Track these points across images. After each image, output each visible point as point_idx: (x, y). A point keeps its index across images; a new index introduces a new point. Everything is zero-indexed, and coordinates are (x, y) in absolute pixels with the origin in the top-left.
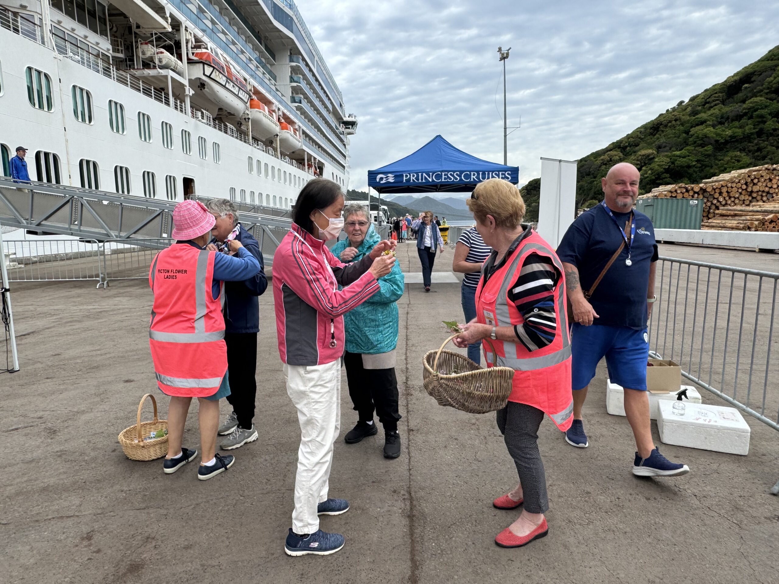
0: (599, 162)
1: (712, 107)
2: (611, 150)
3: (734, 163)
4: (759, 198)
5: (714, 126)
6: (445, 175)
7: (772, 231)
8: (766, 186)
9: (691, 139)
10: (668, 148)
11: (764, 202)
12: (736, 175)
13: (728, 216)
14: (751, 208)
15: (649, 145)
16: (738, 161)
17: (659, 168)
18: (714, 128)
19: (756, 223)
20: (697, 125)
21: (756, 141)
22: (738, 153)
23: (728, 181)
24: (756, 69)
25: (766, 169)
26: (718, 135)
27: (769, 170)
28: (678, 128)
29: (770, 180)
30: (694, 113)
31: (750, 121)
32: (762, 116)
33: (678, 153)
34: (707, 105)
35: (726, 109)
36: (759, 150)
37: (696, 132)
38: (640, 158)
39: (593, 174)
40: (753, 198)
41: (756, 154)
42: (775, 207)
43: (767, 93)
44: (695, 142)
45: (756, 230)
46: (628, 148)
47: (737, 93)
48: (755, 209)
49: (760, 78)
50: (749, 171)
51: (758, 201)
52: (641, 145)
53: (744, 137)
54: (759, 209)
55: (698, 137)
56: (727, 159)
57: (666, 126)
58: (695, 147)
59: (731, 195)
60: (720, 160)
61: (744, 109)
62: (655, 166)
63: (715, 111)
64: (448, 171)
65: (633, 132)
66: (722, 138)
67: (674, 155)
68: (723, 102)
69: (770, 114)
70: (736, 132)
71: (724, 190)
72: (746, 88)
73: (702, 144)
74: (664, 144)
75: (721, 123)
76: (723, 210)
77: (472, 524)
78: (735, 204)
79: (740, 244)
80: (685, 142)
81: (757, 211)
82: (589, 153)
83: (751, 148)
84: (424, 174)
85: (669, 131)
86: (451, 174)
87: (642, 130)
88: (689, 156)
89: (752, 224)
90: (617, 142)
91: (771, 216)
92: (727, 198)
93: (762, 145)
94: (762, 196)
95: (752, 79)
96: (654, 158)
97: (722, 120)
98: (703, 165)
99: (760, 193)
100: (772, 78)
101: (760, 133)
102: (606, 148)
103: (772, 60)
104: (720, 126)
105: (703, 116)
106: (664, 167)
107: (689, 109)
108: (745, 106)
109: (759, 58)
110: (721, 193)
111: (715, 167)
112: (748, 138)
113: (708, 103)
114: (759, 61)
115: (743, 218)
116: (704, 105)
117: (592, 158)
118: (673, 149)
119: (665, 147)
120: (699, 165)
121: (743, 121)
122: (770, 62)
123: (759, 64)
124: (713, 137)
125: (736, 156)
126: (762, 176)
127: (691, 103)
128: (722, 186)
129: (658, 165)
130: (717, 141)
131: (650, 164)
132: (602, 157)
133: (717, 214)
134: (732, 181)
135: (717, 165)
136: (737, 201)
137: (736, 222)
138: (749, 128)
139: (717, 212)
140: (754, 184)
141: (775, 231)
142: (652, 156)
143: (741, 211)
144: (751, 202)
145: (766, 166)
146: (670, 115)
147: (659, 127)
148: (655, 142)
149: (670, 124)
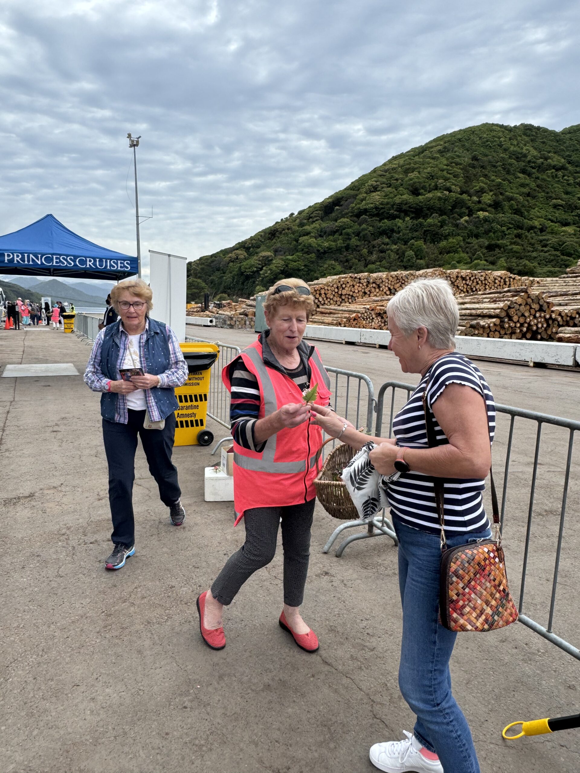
0: (227, 259)
1: (314, 222)
2: (237, 249)
3: (330, 270)
4: (346, 300)
5: (316, 238)
6: (57, 258)
7: (355, 327)
8: (351, 291)
9: (300, 247)
10: (282, 253)
11: (350, 303)
12: (331, 280)
13: (326, 313)
14: (341, 308)
15: (268, 248)
16: (334, 269)
17: (276, 269)
18: (316, 240)
19: (345, 320)
20: (304, 235)
21: (345, 254)
22: (333, 262)
23: (325, 285)
24: (344, 195)
25: (351, 277)
26: (319, 245)
27: (352, 278)
28: (290, 236)
29: (354, 286)
30: (301, 225)
31: (340, 237)
32: (348, 234)
33: (290, 257)
34: (311, 220)
35: (324, 225)
36: (347, 261)
37: (303, 241)
38: (261, 258)
39: (223, 270)
40: (343, 300)
41: (345, 264)
42: (357, 308)
43: (351, 216)
44: (303, 250)
45: (345, 326)
46: (252, 249)
47: (331, 213)
48: (344, 308)
49: (346, 203)
50: (339, 278)
51: (345, 302)
52: (261, 248)
53: (337, 250)
54: (347, 309)
55: (304, 246)
56: (326, 266)
57: (281, 233)
58: (303, 254)
59: (328, 296)
60: (321, 267)
61: (336, 227)
62: (273, 267)
63: (316, 225)
64: (61, 255)
65: (256, 235)
66: (322, 248)
67: (287, 259)
68: (322, 219)
69: (353, 233)
70: (331, 245)
71: (323, 292)
72: (337, 209)
73: (307, 252)
74: (280, 249)
75: (321, 236)
76: (322, 308)
77: (38, 655)
78: (331, 304)
79: (333, 337)
80: (295, 249)
81: (345, 311)
82: (219, 250)
83: (342, 259)
84: (31, 256)
85: (283, 238)
86: (63, 258)
87: (262, 234)
88: (298, 261)
89: (342, 321)
90: (243, 242)
91: (354, 315)
92: (325, 299)
93: (349, 257)
94: (348, 299)
95: (341, 203)
96: (272, 260)
97: (322, 234)
98: (309, 270)
99: (347, 296)
100: (354, 205)
101: (347, 248)
102: (233, 247)
103: (354, 190)
104: (320, 238)
105: (308, 228)
106: (280, 268)
107: (298, 220)
108: (337, 224)
109: (345, 187)
110: (320, 294)
111: (318, 272)
112: (339, 250)
113: (311, 218)
114: (345, 189)
115: (336, 316)
116: (309, 219)
117: (221, 255)
118: (287, 254)
119: (281, 251)
120: (306, 269)
121: (336, 236)
122: (352, 191)
123: (345, 191)
124: (316, 247)
125: (332, 265)
126: (348, 283)
127: (299, 216)
128: (321, 289)
129: (276, 266)
130: (318, 251)
131: (269, 265)
132: (230, 255)
133: (318, 312)
134: (327, 285)
135: (319, 270)
136: (332, 302)
137: (331, 319)
138: (340, 243)
139: (318, 310)
140: (343, 289)
141: (357, 327)
142: (270, 258)
143: (334, 310)
144: (341, 303)
145: (350, 274)
146: (283, 224)
147: (275, 234)
148: (273, 245)
149: (284, 232)
